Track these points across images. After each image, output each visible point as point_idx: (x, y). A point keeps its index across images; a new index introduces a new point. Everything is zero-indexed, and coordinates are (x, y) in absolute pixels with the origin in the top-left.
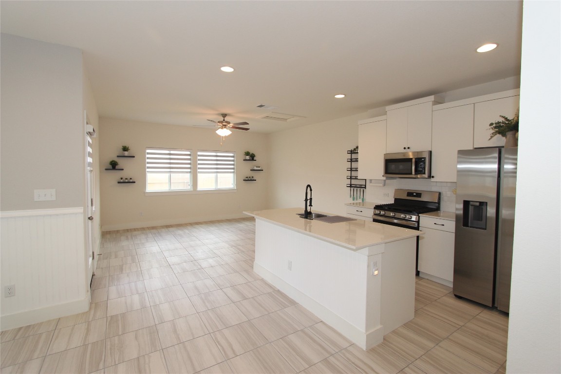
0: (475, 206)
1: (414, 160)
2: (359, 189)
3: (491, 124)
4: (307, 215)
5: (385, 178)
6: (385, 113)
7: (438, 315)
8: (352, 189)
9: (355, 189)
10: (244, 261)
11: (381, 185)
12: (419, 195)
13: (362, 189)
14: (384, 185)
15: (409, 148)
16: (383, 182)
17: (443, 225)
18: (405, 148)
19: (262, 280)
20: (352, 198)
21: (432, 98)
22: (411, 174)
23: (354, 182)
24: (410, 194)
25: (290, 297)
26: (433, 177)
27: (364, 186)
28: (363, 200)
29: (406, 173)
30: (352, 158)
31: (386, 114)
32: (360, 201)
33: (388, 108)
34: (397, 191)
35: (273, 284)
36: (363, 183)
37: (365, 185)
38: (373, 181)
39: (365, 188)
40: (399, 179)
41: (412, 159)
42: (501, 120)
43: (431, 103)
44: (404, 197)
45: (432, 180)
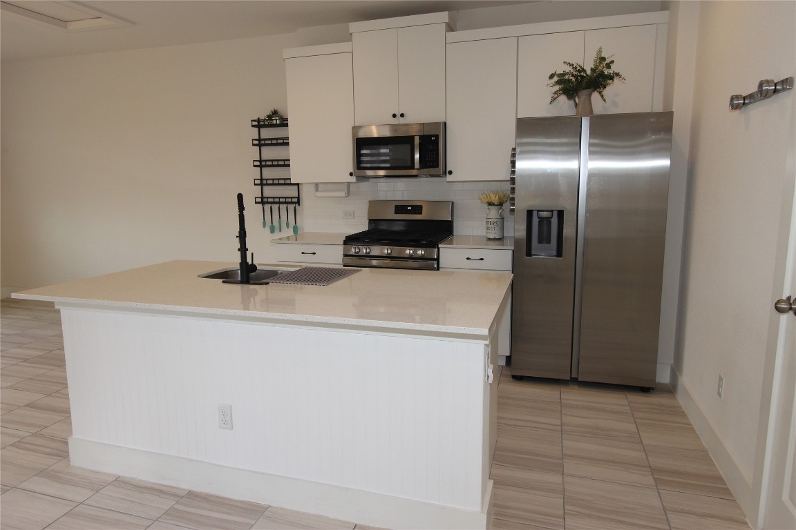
0: (541, 219)
1: (417, 141)
2: (283, 207)
3: (552, 77)
4: (248, 274)
5: (353, 179)
6: (349, 38)
7: (522, 420)
8: (267, 207)
9: (275, 207)
10: (13, 445)
11: (342, 194)
12: (417, 209)
13: (291, 207)
14: (348, 194)
15: (402, 115)
16: (345, 187)
17: (482, 259)
18: (394, 116)
19: (119, 482)
20: (268, 229)
21: (444, 16)
22: (412, 167)
23: (270, 191)
24: (400, 209)
25: (236, 498)
26: (450, 173)
27: (295, 200)
28: (295, 229)
29: (400, 168)
30: (262, 137)
31: (350, 40)
32: (290, 232)
33: (354, 27)
34: (374, 205)
35: (164, 483)
36: (291, 192)
37: (298, 198)
38: (320, 187)
39: (298, 203)
40: (384, 180)
41: (413, 137)
42: (568, 69)
43: (443, 26)
44: (390, 214)
45: (449, 178)
